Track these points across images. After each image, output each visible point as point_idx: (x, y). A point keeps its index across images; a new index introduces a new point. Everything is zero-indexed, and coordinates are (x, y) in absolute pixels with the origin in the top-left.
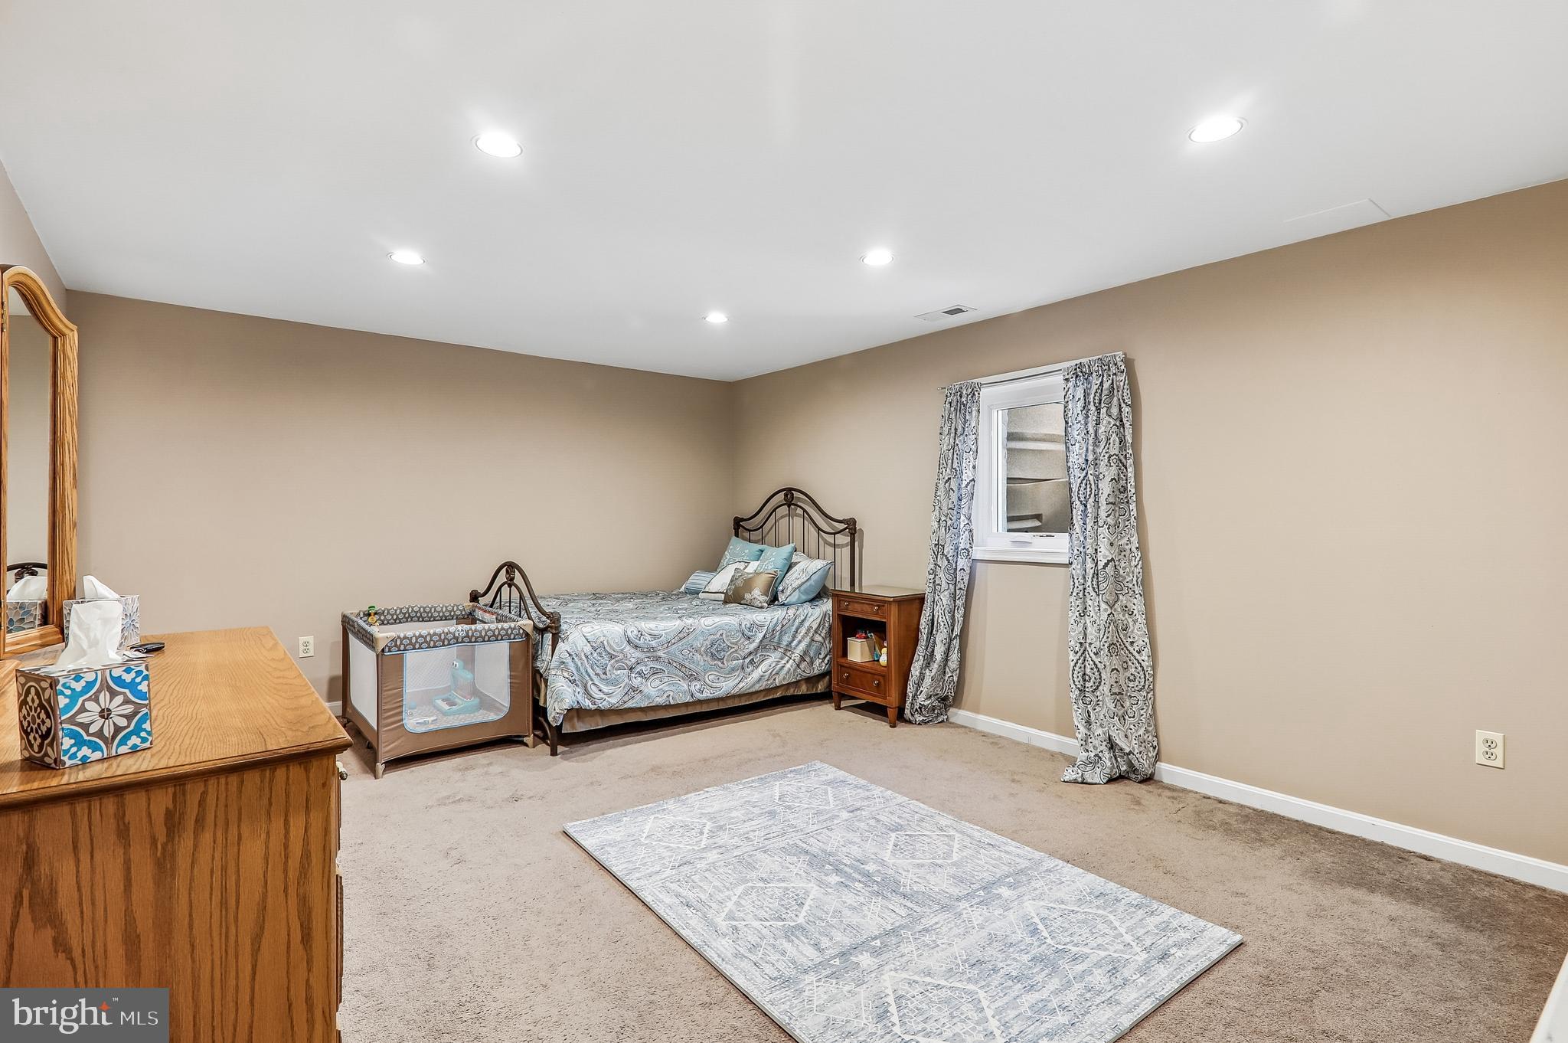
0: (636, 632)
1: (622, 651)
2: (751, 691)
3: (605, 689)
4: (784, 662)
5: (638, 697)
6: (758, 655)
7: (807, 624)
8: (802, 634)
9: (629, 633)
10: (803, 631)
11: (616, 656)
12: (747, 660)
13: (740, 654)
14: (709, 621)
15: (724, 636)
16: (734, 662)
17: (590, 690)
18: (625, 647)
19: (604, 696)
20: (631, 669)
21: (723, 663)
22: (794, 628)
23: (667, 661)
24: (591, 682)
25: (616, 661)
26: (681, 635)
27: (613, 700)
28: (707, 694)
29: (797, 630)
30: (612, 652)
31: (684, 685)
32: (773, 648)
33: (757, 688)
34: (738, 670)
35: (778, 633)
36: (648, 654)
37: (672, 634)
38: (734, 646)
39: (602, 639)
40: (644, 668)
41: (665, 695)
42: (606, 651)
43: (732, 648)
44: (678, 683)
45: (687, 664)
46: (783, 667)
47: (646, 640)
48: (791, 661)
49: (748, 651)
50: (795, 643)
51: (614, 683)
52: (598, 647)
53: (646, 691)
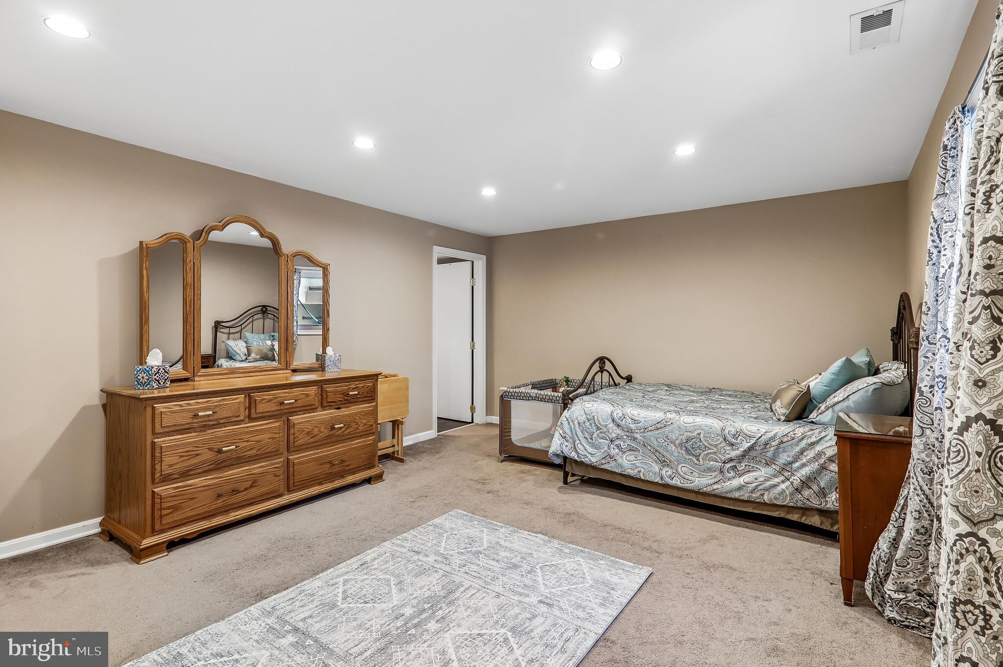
0: (620, 415)
1: (606, 426)
2: (729, 495)
3: (590, 450)
4: (777, 480)
5: (613, 464)
6: (743, 464)
7: (818, 448)
8: (809, 457)
9: (615, 414)
10: (811, 454)
11: (601, 429)
12: (728, 466)
13: (720, 458)
14: (687, 420)
15: (702, 436)
16: (712, 463)
17: (576, 446)
18: (609, 424)
19: (588, 454)
20: (612, 441)
21: (698, 460)
22: (798, 449)
23: (642, 443)
24: (579, 442)
25: (601, 432)
26: (659, 426)
27: (594, 460)
28: (676, 482)
29: (802, 452)
30: (599, 425)
31: (656, 468)
32: (764, 461)
33: (736, 495)
34: (715, 471)
35: (772, 449)
36: (627, 434)
37: (650, 423)
38: (712, 448)
39: (594, 414)
40: (622, 443)
41: (637, 470)
42: (595, 423)
43: (710, 449)
44: (651, 464)
45: (661, 451)
46: (777, 485)
47: (626, 422)
48: (788, 483)
49: (729, 456)
50: (797, 464)
51: (597, 447)
52: (591, 419)
53: (620, 461)
